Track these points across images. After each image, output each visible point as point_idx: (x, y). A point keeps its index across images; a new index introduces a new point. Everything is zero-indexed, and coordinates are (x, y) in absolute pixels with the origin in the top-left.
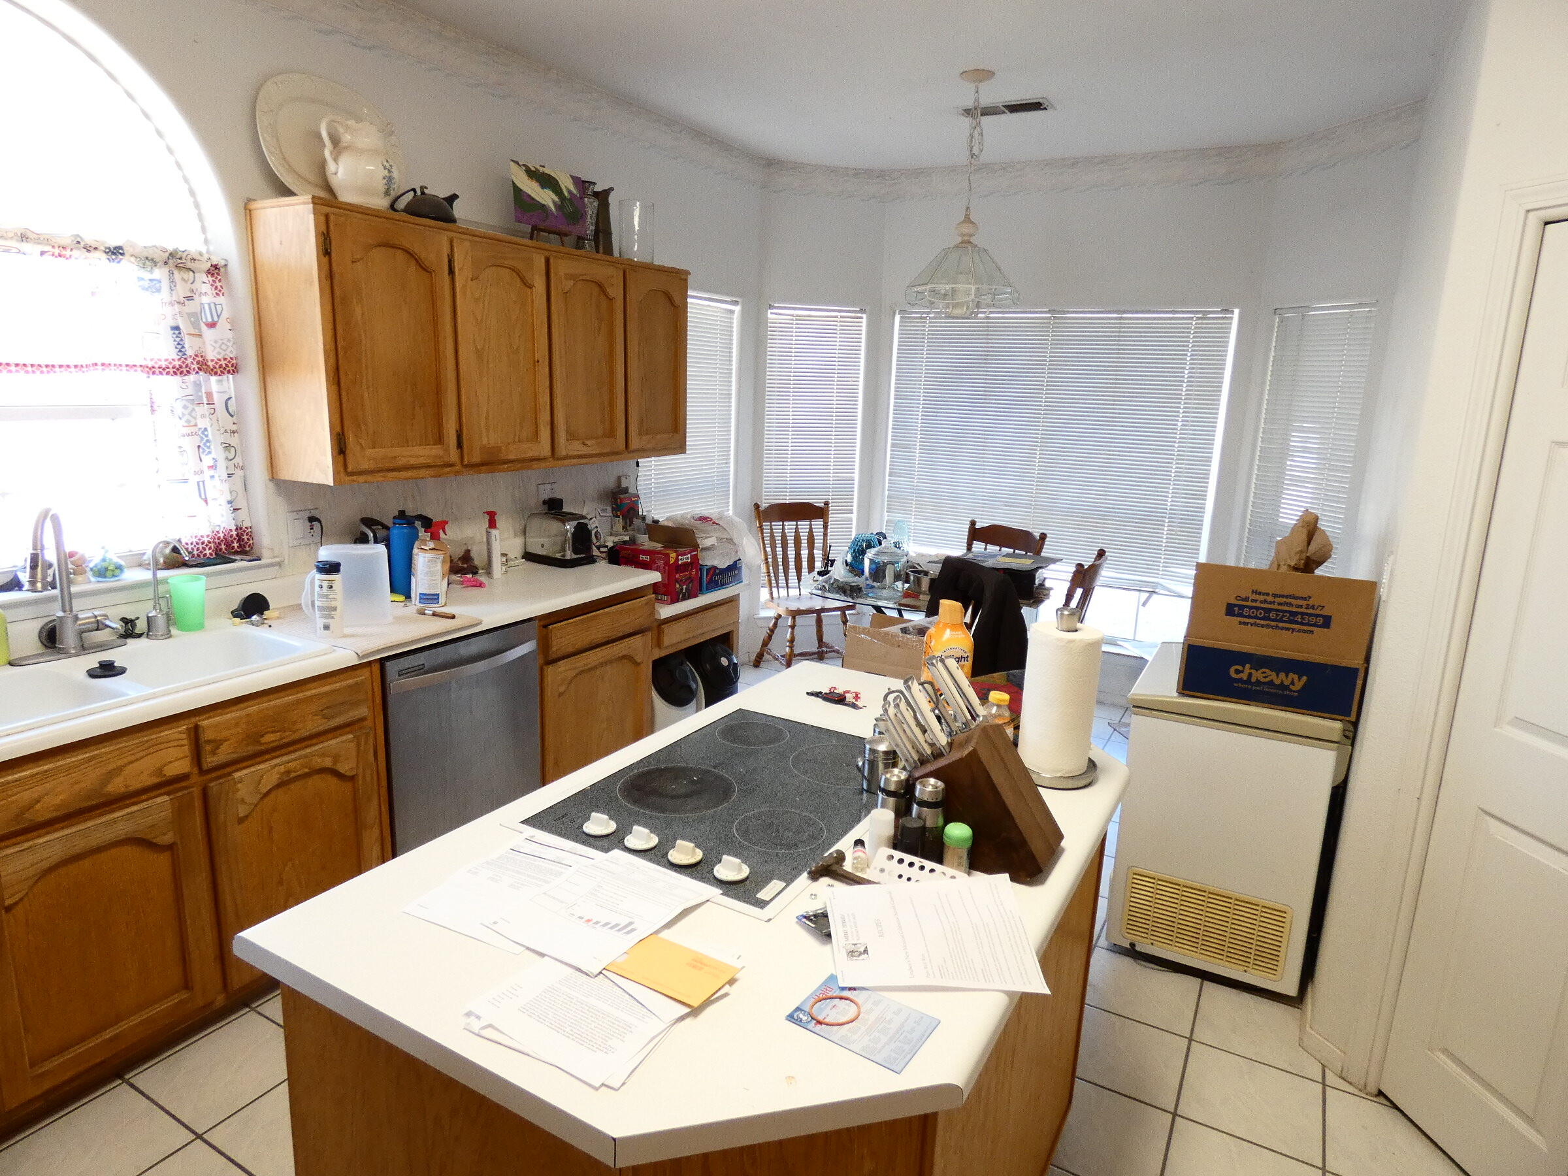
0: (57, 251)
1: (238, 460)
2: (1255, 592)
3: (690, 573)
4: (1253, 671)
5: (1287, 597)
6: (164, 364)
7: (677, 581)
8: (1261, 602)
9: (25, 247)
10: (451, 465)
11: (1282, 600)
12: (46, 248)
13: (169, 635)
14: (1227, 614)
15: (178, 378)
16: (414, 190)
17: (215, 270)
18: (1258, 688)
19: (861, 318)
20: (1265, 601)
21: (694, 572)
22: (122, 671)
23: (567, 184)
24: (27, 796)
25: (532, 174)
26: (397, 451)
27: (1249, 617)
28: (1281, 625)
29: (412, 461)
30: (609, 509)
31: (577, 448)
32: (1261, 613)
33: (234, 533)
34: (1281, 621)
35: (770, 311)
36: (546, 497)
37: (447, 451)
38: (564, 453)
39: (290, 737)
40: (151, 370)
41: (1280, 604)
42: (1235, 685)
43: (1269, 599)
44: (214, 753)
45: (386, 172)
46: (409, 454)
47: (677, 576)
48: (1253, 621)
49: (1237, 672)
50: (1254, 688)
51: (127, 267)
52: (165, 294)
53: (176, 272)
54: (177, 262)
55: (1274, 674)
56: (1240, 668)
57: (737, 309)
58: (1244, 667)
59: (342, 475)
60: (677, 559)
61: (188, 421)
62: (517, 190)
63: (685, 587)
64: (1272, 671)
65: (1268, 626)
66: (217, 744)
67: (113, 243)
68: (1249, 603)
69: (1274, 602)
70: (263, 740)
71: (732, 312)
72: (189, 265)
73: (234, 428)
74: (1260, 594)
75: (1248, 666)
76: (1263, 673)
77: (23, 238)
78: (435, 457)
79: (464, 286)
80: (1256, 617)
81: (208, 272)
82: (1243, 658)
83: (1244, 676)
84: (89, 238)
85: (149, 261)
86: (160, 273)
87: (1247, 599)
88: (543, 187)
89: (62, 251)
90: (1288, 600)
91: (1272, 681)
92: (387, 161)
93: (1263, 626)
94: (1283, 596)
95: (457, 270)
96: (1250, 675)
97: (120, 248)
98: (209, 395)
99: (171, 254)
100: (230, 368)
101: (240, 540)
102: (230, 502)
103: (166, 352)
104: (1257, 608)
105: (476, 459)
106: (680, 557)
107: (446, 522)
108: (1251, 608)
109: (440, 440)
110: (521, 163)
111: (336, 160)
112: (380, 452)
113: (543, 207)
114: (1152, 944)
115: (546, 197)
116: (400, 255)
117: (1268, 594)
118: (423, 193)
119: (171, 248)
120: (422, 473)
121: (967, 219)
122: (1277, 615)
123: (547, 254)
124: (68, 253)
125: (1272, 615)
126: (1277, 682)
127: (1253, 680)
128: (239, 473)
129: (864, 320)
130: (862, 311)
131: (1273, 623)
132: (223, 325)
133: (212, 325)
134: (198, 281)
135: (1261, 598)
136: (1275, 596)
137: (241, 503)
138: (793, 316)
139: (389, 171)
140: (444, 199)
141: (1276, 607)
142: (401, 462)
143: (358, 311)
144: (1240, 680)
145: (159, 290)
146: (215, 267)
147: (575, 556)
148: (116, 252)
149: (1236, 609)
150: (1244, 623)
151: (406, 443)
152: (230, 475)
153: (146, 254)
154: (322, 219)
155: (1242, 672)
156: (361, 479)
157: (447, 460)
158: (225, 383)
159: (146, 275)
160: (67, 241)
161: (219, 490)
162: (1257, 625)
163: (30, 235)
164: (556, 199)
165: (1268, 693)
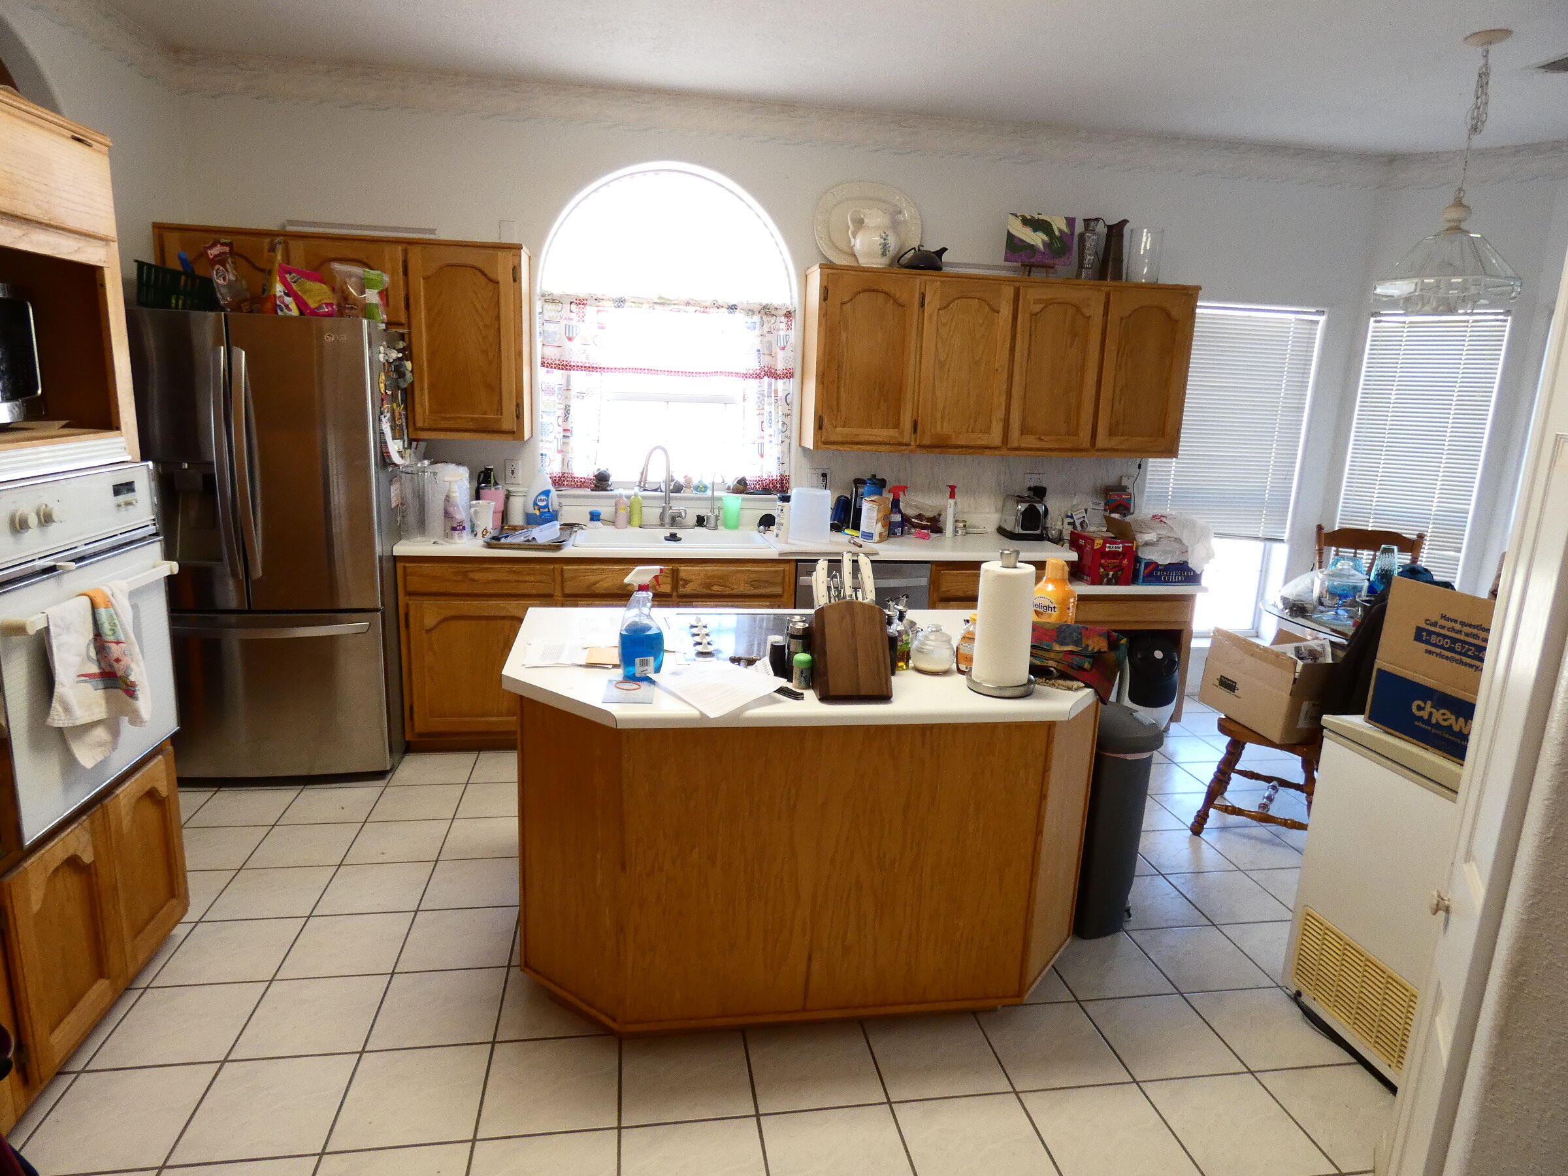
0: (702, 310)
1: (788, 433)
2: (1443, 617)
3: (1121, 563)
4: (1434, 710)
5: (1475, 627)
6: (751, 372)
7: (1101, 565)
8: (1449, 629)
9: (688, 308)
10: (907, 445)
11: (1467, 630)
12: (698, 308)
13: (716, 527)
14: (1416, 639)
15: (758, 380)
16: (914, 248)
17: (788, 315)
18: (1437, 732)
19: (1506, 321)
20: (1452, 629)
21: (1125, 562)
22: (680, 539)
23: (1059, 225)
24: (593, 578)
25: (1026, 222)
26: (861, 430)
27: (1435, 645)
28: (1465, 659)
29: (871, 439)
30: (1103, 504)
31: (1030, 441)
32: (1447, 642)
33: (779, 478)
34: (1465, 655)
35: (1372, 319)
36: (1032, 484)
37: (902, 433)
38: (1015, 445)
39: (728, 591)
40: (746, 376)
41: (1467, 635)
42: (1417, 723)
43: (1457, 627)
44: (684, 586)
45: (882, 241)
46: (870, 433)
47: (1103, 561)
48: (1438, 650)
49: (1420, 708)
50: (1434, 731)
51: (739, 315)
52: (757, 332)
53: (764, 317)
54: (767, 311)
55: (1453, 717)
56: (1421, 703)
57: (1322, 319)
58: (1425, 704)
59: (819, 443)
60: (1104, 546)
61: (759, 407)
62: (1010, 236)
63: (1111, 573)
64: (1452, 714)
65: (1452, 660)
66: (687, 582)
67: (731, 303)
68: (1437, 630)
69: (1461, 631)
70: (712, 588)
71: (1317, 322)
72: (773, 312)
73: (789, 412)
74: (1448, 619)
75: (1429, 703)
76: (1444, 714)
77: (688, 304)
78: (891, 437)
79: (931, 316)
80: (1442, 647)
81: (785, 315)
82: (1426, 693)
83: (1424, 714)
84: (720, 302)
85: (751, 312)
86: (756, 318)
87: (1435, 624)
88: (1035, 231)
89: (705, 309)
90: (1475, 631)
91: (1451, 726)
92: (885, 233)
93: (1447, 658)
94: (1470, 626)
95: (926, 302)
96: (1431, 714)
97: (735, 305)
98: (776, 391)
99: (764, 307)
100: (789, 375)
101: (782, 483)
102: (779, 458)
103: (753, 365)
104: (1445, 637)
105: (926, 442)
106: (1108, 545)
107: (906, 487)
108: (1438, 635)
109: (897, 426)
110: (1018, 215)
111: (854, 238)
112: (847, 430)
113: (1032, 247)
114: (1315, 999)
115: (1037, 239)
116: (882, 295)
117: (1456, 621)
118: (919, 250)
119: (764, 303)
120: (881, 448)
121: (1459, 203)
122: (1463, 648)
123: (1017, 284)
124: (708, 310)
125: (1458, 647)
126: (1456, 728)
127: (1434, 721)
128: (787, 441)
129: (1508, 324)
130: (1508, 313)
131: (1457, 657)
132: (789, 348)
133: (783, 348)
134: (778, 321)
135: (1450, 624)
136: (1462, 624)
137: (786, 460)
138: (1404, 323)
139: (885, 239)
140: (934, 252)
141: (1462, 637)
142: (861, 439)
143: (844, 335)
144: (1420, 719)
145: (755, 328)
146: (789, 312)
147: (1022, 532)
148: (733, 308)
149: (1424, 634)
150: (1430, 652)
151: (871, 425)
152: (782, 442)
153: (749, 308)
154: (825, 277)
155: (1423, 709)
156: (833, 447)
157: (900, 440)
158: (787, 384)
159: (749, 319)
160: (708, 304)
161: (773, 451)
162: (1442, 656)
163: (692, 302)
164: (1045, 238)
165: (1447, 740)
